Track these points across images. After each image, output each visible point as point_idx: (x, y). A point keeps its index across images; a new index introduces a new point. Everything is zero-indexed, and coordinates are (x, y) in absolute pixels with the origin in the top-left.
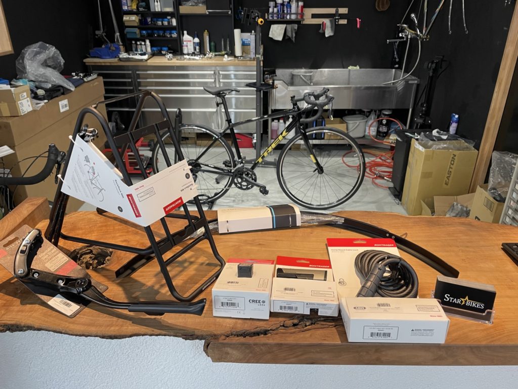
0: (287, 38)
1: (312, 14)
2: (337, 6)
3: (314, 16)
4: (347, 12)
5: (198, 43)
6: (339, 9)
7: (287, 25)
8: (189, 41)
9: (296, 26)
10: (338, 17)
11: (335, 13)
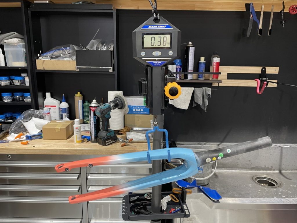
0: (194, 105)
1: (228, 74)
2: (264, 64)
3: (231, 76)
4: (277, 72)
5: (65, 108)
6: (266, 67)
7: (196, 88)
8: (52, 106)
9: (209, 91)
10: (265, 79)
11: (260, 73)
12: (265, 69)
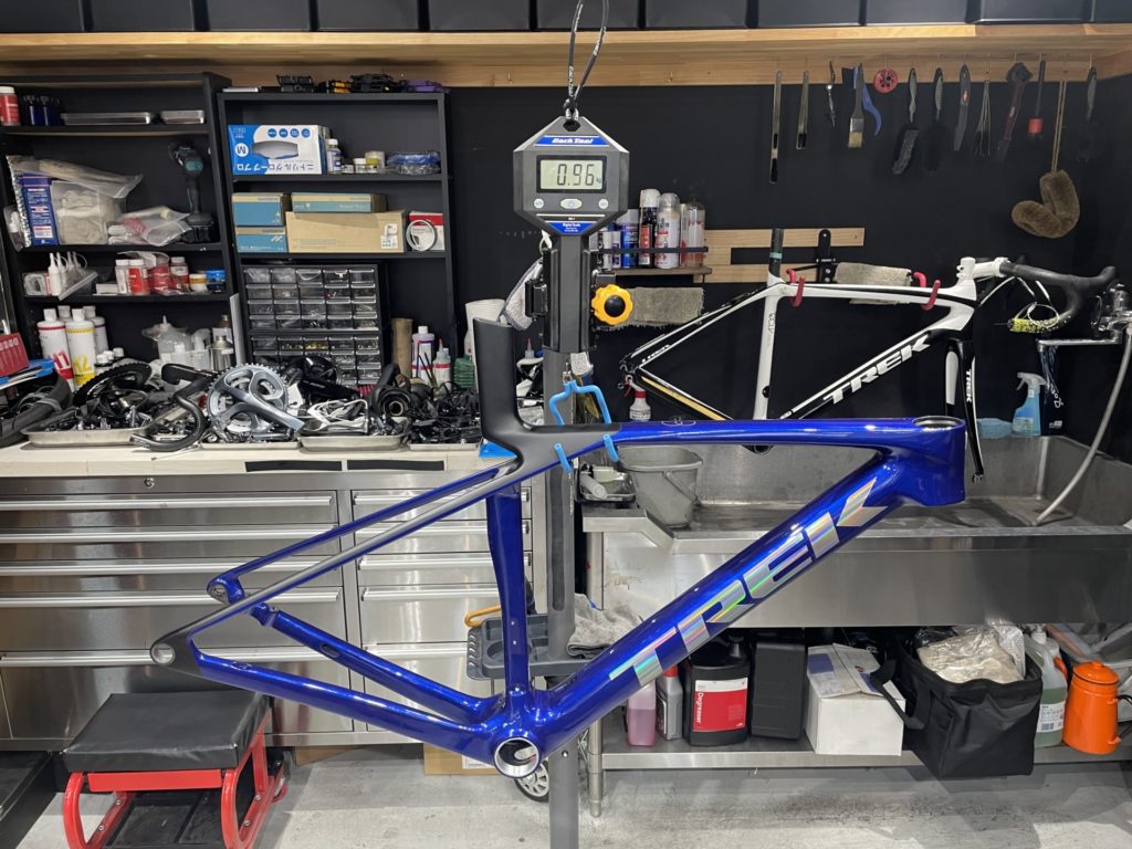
1: (733, 250)
2: (825, 221)
3: (740, 256)
4: (859, 242)
6: (831, 230)
10: (829, 260)
11: (816, 245)
12: (829, 234)
